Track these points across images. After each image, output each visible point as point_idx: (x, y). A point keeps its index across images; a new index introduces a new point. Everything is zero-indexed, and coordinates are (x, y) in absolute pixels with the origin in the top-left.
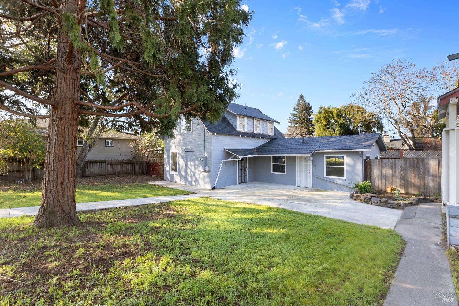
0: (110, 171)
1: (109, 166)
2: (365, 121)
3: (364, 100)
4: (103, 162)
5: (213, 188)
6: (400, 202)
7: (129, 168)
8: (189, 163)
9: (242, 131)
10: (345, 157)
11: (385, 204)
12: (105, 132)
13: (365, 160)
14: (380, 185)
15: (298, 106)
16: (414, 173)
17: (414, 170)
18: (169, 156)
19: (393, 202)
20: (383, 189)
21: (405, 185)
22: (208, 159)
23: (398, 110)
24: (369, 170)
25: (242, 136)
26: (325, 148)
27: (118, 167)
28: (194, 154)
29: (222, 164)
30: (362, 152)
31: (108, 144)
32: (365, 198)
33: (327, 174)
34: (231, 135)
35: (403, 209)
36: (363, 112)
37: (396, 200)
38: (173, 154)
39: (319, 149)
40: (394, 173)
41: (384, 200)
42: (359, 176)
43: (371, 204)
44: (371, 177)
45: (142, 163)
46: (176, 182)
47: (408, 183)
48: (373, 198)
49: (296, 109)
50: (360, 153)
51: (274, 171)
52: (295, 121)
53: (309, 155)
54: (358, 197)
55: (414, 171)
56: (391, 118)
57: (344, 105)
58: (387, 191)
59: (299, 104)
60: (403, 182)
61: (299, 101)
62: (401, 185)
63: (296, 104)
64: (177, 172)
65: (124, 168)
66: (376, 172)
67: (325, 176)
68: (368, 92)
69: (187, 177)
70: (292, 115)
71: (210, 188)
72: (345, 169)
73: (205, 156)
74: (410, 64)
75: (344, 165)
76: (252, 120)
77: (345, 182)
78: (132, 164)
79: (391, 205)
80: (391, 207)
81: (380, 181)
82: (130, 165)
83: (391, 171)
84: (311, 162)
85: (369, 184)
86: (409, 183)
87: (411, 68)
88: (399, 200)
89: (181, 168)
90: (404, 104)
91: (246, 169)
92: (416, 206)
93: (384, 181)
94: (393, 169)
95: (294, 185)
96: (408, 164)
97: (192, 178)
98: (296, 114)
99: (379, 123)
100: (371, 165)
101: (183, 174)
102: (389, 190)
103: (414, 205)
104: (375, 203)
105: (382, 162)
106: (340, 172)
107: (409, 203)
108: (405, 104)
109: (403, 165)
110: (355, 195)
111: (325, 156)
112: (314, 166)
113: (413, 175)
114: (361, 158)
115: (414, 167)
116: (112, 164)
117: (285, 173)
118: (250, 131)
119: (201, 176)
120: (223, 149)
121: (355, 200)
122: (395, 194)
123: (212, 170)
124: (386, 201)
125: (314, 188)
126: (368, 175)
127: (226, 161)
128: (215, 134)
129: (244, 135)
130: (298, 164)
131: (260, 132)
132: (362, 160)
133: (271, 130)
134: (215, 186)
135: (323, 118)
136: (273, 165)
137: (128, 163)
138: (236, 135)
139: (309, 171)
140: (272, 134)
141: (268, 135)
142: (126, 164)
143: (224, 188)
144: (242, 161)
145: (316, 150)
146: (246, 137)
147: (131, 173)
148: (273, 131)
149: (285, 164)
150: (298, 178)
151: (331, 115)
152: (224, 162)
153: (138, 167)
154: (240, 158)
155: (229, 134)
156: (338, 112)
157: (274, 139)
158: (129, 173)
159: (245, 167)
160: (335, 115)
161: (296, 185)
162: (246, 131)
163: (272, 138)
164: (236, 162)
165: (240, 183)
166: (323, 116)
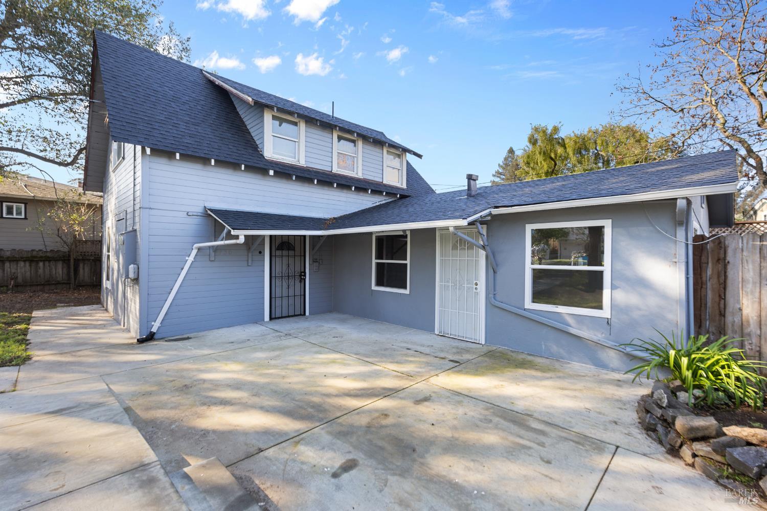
5: (148, 339)
7: (59, 271)
10: (607, 231)
15: (504, 169)
18: (105, 238)
22: (138, 239)
27: (23, 270)
28: (124, 225)
29: (191, 259)
30: (688, 203)
31: (10, 211)
33: (538, 296)
34: (229, 163)
38: (109, 230)
39: (506, 203)
49: (500, 174)
50: (681, 204)
51: (379, 283)
53: (463, 223)
54: (694, 435)
57: (593, 129)
59: (507, 165)
61: (506, 159)
63: (501, 164)
64: (110, 283)
65: (41, 271)
66: (750, 296)
67: (529, 304)
71: (134, 338)
72: (607, 277)
73: (135, 228)
75: (602, 264)
77: (607, 329)
78: (68, 260)
82: (60, 265)
84: (482, 253)
95: (431, 329)
97: (121, 301)
111: (529, 228)
112: (493, 267)
114: (681, 230)
117: (407, 292)
118: (319, 165)
120: (200, 210)
123: (145, 277)
125: (490, 348)
126: (706, 304)
127: (209, 247)
128: (148, 151)
129: (287, 172)
130: (442, 261)
131: (357, 174)
132: (687, 240)
133: (396, 171)
134: (154, 330)
135: (540, 153)
136: (378, 264)
137: (56, 260)
138: (249, 168)
139: (476, 284)
140: (399, 185)
141: (385, 185)
142: (50, 261)
143: (188, 338)
144: (285, 253)
145: (496, 207)
146: (294, 178)
147: (63, 283)
148: (402, 176)
149: (408, 262)
150: (441, 306)
151: (560, 150)
152: (199, 249)
153: (87, 269)
154: (237, 237)
155: (216, 161)
156: (578, 145)
157: (403, 197)
158: (58, 283)
159: (298, 269)
160: (570, 151)
161: (434, 331)
162: (302, 163)
163: (396, 195)
164: (260, 252)
165: (275, 318)
166: (541, 149)
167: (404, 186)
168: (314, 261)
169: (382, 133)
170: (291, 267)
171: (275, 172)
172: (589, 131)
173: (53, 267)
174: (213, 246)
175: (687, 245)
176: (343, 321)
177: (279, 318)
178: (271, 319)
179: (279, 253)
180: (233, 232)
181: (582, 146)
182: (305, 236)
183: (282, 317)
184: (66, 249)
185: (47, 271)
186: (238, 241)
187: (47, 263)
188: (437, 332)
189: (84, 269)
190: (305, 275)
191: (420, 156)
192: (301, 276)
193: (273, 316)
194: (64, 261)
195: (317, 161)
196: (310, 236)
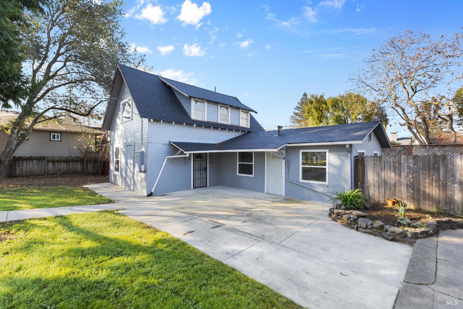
0: (51, 171)
1: (50, 164)
2: (365, 112)
3: (364, 85)
4: (40, 159)
5: (150, 195)
6: (406, 229)
7: (78, 167)
8: (129, 161)
9: (200, 119)
10: (327, 153)
11: (379, 232)
12: (41, 121)
13: (355, 157)
14: (376, 194)
15: (301, 105)
16: (429, 179)
17: (429, 173)
18: (113, 152)
19: (392, 229)
20: (382, 201)
21: (415, 197)
22: (144, 155)
23: (406, 94)
24: (361, 173)
25: (197, 125)
26: (301, 141)
27: (63, 166)
28: (132, 148)
29: (165, 163)
30: (351, 145)
31: (54, 137)
32: (349, 218)
33: (304, 178)
34: (179, 123)
35: (411, 244)
36: (363, 101)
37: (399, 225)
38: (116, 148)
39: (294, 142)
40: (397, 178)
41: (378, 223)
42: (347, 181)
43: (357, 229)
44: (363, 183)
45: (96, 161)
46: (118, 185)
47: (419, 194)
48: (360, 219)
49: (299, 108)
50: (348, 146)
51: (239, 173)
52: (298, 120)
53: (276, 150)
54: (338, 214)
55: (429, 176)
56: (397, 105)
57: (342, 95)
58: (386, 204)
59: (302, 103)
60: (412, 191)
61: (302, 99)
62: (408, 196)
63: (299, 102)
64: (119, 172)
65: (71, 167)
66: (371, 176)
67: (301, 180)
68: (369, 75)
69: (127, 178)
70: (294, 114)
71: (145, 194)
72: (327, 170)
73: (142, 150)
74: (422, 35)
75: (326, 166)
76: (215, 106)
77: (327, 189)
78: (83, 161)
79: (389, 235)
80: (391, 238)
81: (376, 189)
82: (79, 164)
83: (393, 175)
84: (284, 161)
85: (360, 194)
86: (421, 193)
87: (424, 41)
88: (404, 225)
89: (122, 167)
90: (414, 88)
91: (206, 169)
92: (435, 239)
93: (383, 188)
94: (397, 172)
95: (263, 191)
96: (421, 164)
97: (130, 181)
98: (299, 113)
99: (382, 114)
100: (363, 165)
101: (124, 175)
102: (390, 204)
103: (431, 235)
104: (364, 228)
105: (380, 161)
106: (320, 175)
107: (422, 233)
108: (416, 87)
109: (412, 165)
110: (335, 211)
111: (301, 151)
112: (288, 166)
113: (427, 180)
114: (349, 154)
115: (429, 169)
116: (54, 162)
117: (253, 176)
118: (213, 120)
119: (139, 178)
120: (168, 142)
121: (334, 220)
122: (397, 211)
123: (148, 170)
124: (382, 227)
125: (286, 198)
126: (359, 179)
127: (171, 158)
128: (152, 120)
129: (200, 124)
130: (268, 163)
131: (228, 123)
132: (351, 158)
133: (245, 120)
134: (152, 191)
135: (314, 108)
136: (239, 164)
137: (77, 161)
138: (187, 124)
139: (281, 173)
140: (246, 126)
141: (240, 127)
142: (75, 162)
143: (165, 195)
144: (199, 159)
145: (289, 143)
146: (203, 127)
147: (80, 173)
148: (248, 122)
149: (253, 163)
150: (267, 182)
151: (324, 106)
152: (168, 159)
153: (91, 166)
154: (186, 154)
155: (175, 122)
156: (333, 103)
157: (248, 132)
158: (79, 173)
159: (204, 166)
160: (330, 106)
161: (264, 192)
162: (206, 120)
163: (245, 131)
164: (189, 159)
165: (196, 188)
166: (314, 106)
167: (249, 127)
168: (210, 163)
169: (237, 98)
170: (202, 165)
171: (196, 125)
172: (339, 96)
173: (76, 165)
174: (173, 158)
175: (351, 160)
176: (225, 189)
177: (197, 188)
178: (194, 188)
179: (197, 159)
180: (185, 152)
181: (335, 104)
182: (207, 153)
183: (198, 187)
184: (82, 156)
185: (74, 167)
186: (186, 156)
187: (73, 163)
188: (265, 192)
189: (90, 165)
190: (207, 169)
191: (256, 113)
192: (205, 169)
193: (195, 187)
194: (81, 162)
195: (212, 118)
196: (209, 153)
